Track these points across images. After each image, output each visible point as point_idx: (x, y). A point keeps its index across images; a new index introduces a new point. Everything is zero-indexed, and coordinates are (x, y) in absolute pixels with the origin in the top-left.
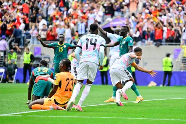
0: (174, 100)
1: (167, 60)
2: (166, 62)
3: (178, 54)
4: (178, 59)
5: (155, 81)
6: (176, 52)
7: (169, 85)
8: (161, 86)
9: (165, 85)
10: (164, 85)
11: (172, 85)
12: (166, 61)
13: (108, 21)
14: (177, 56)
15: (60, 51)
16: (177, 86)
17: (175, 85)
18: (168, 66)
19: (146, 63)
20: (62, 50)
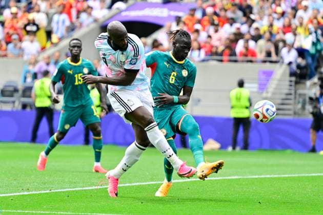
0: (256, 179)
1: (241, 94)
2: (238, 99)
3: (268, 80)
4: (267, 92)
5: (217, 140)
6: (263, 77)
7: (246, 147)
8: (230, 149)
9: (238, 149)
10: (234, 148)
11: (254, 149)
12: (237, 95)
13: (118, 9)
14: (265, 85)
15: (76, 83)
16: (265, 150)
17: (261, 147)
18: (242, 107)
19: (199, 101)
20: (80, 80)
